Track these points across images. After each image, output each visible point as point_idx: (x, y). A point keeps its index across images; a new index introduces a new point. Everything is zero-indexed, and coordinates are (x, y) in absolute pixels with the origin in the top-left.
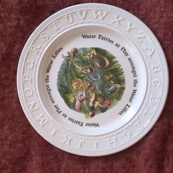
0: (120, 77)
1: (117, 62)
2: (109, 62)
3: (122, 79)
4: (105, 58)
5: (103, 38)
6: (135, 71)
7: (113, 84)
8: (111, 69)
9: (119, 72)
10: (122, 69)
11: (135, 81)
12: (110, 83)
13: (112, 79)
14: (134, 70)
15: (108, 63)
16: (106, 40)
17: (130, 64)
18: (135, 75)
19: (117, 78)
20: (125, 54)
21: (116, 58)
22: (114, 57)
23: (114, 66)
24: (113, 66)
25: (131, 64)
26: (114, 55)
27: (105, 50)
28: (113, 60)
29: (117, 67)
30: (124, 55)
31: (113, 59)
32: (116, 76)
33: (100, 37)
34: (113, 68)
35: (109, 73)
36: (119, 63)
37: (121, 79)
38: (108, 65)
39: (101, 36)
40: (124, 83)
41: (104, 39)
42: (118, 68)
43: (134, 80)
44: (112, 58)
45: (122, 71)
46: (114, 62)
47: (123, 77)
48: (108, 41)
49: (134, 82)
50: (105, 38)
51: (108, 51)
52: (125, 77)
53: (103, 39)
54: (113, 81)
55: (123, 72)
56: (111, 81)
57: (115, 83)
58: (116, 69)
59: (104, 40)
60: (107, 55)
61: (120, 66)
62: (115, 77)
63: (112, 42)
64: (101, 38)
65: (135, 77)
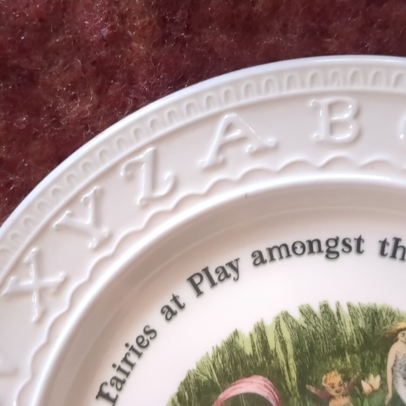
0: (349, 329)
1: (261, 331)
2: (255, 373)
3: (361, 324)
4: (224, 395)
5: (119, 383)
6: (332, 244)
7: (384, 380)
8: (294, 374)
9: (320, 330)
10: (307, 312)
11: (389, 250)
12: (377, 399)
13: (354, 377)
14: (324, 248)
15: (255, 385)
16: (132, 365)
17: (286, 262)
18: (353, 244)
19: (352, 351)
20: (228, 276)
21: (236, 333)
22: (231, 345)
23: (279, 350)
24: (281, 356)
25: (289, 255)
26: (219, 338)
27: (185, 384)
28: (248, 350)
29: (287, 335)
30: (229, 282)
31: (240, 351)
32: (340, 352)
33: (106, 396)
34: (291, 361)
35: (313, 390)
36: (269, 323)
37: (361, 330)
38: (269, 383)
39: (107, 389)
40: (391, 314)
41: (121, 376)
42: (298, 331)
43: (382, 253)
44: (231, 355)
45: (317, 310)
46: (258, 347)
47: (353, 316)
48: (139, 355)
49: (394, 256)
50: (120, 369)
51: (193, 367)
52: (355, 304)
53: (123, 382)
54: (365, 376)
55: (325, 308)
56: (366, 386)
57: (382, 368)
58: (297, 346)
59: (127, 374)
60: (212, 381)
61: (286, 316)
62: (343, 360)
63: (147, 337)
64: (112, 391)
65: (363, 247)
